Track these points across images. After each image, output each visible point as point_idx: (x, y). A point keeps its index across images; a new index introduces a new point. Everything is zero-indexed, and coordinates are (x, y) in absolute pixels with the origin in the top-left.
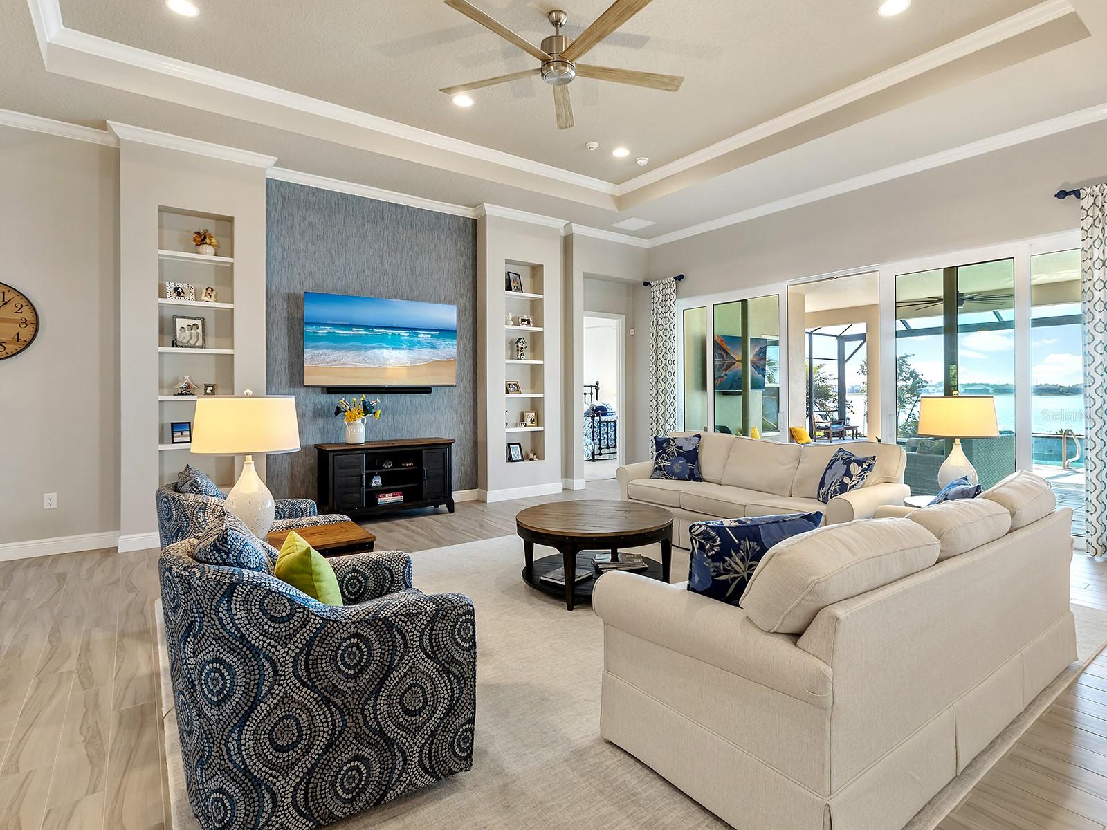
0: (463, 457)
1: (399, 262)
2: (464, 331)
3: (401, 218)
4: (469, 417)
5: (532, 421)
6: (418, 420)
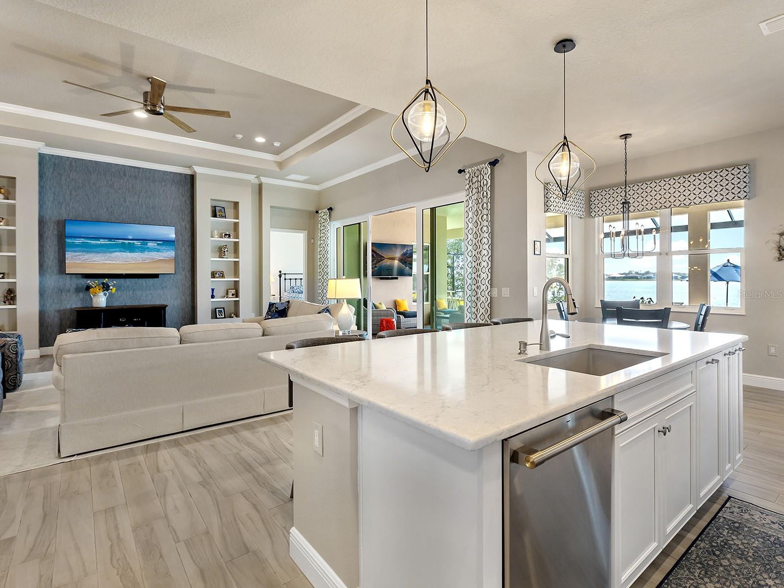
0: (184, 316)
1: (137, 201)
2: (185, 242)
3: (138, 175)
4: (189, 292)
5: (233, 295)
6: (151, 294)
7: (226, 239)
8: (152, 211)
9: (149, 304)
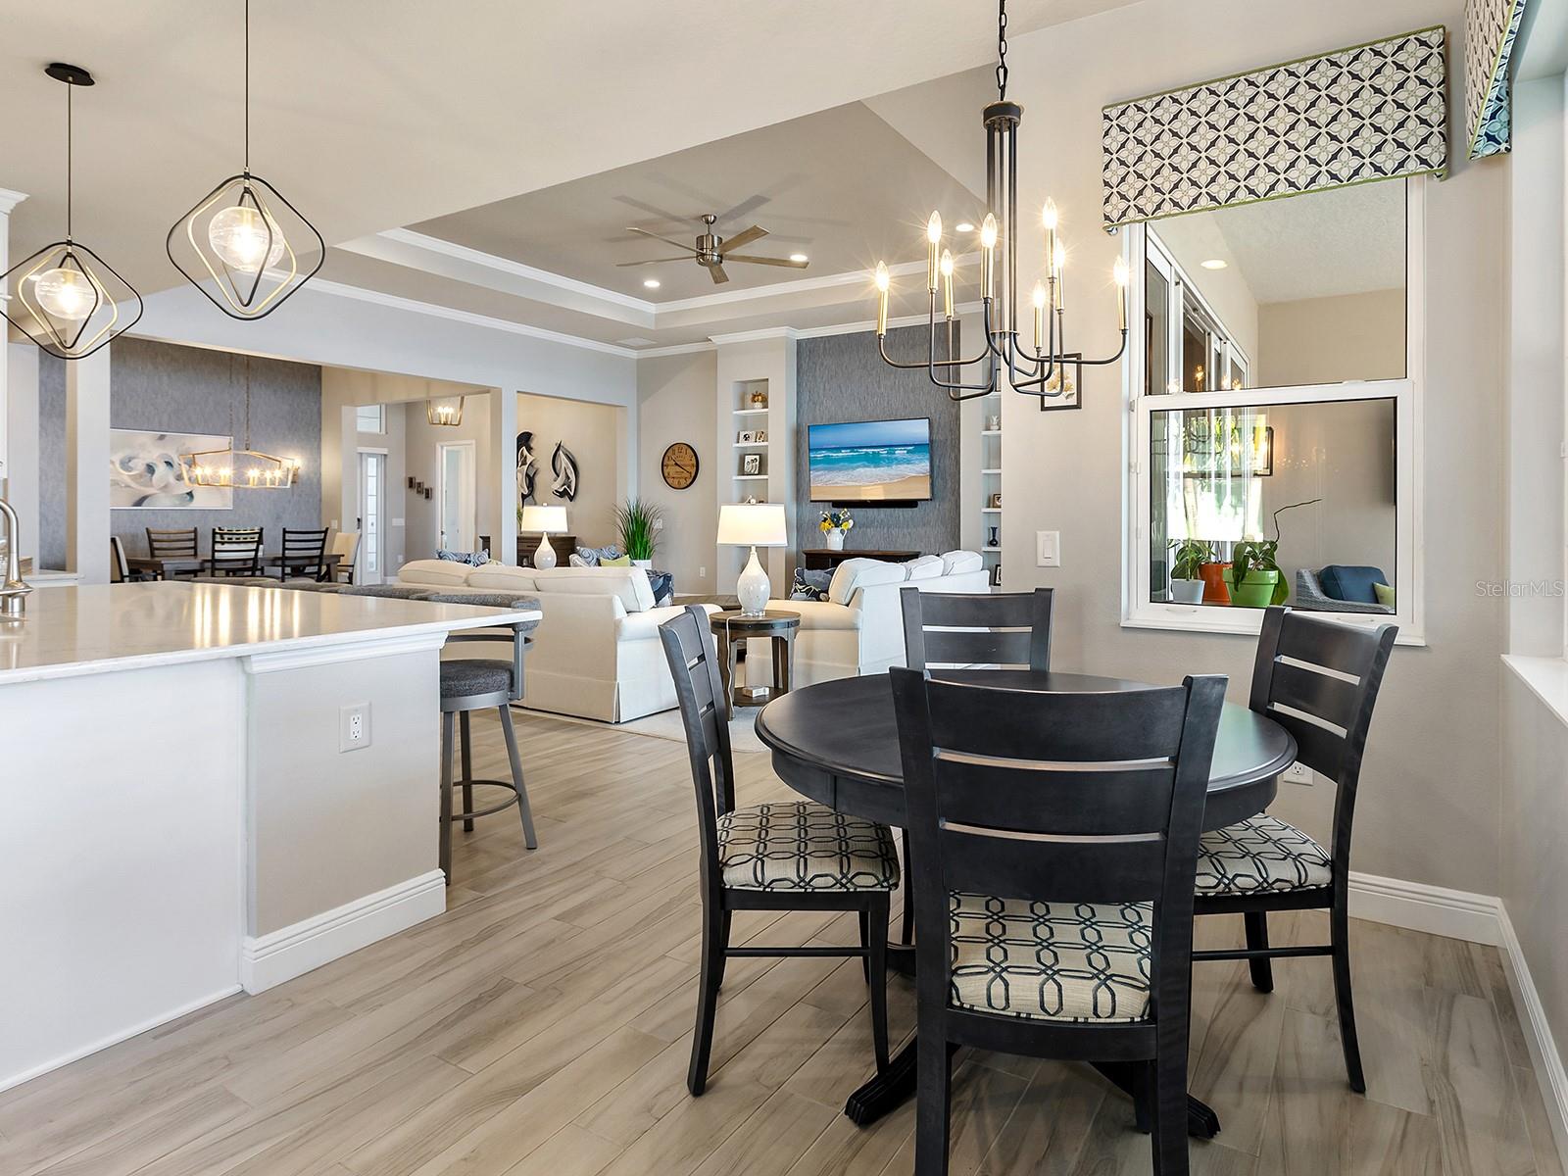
8: (911, 395)
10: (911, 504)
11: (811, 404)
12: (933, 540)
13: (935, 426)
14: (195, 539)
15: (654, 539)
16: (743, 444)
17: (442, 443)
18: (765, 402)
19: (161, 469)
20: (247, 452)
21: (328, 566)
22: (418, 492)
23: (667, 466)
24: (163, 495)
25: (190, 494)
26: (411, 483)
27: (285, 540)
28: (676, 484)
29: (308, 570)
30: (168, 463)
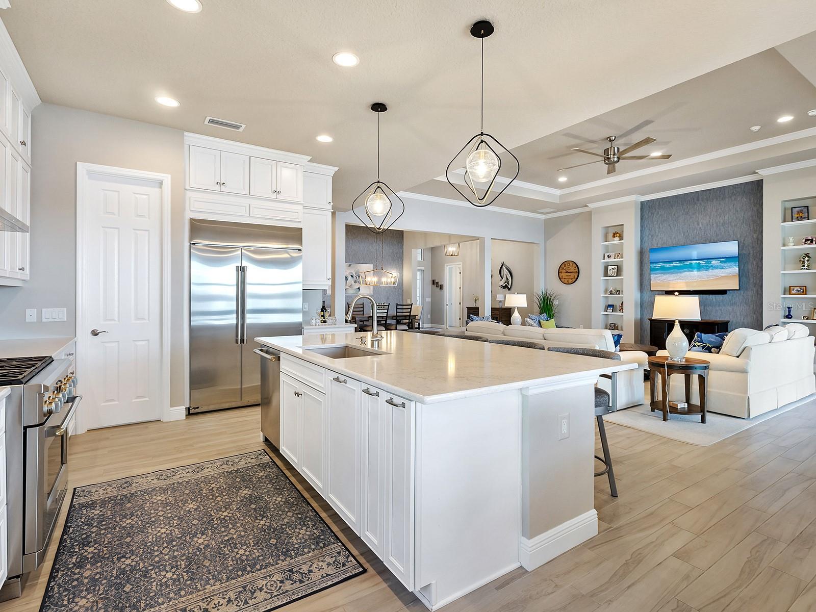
1: (708, 222)
3: (710, 196)
6: (721, 310)
7: (807, 246)
9: (718, 319)
10: (723, 292)
11: (650, 237)
12: (738, 314)
13: (741, 245)
14: (363, 307)
15: (555, 310)
16: (607, 260)
17: (448, 264)
18: (621, 238)
19: (350, 278)
20: (382, 271)
21: (412, 320)
22: (437, 286)
23: (561, 272)
24: (350, 289)
25: (359, 288)
26: (433, 282)
27: (397, 309)
28: (566, 282)
29: (405, 321)
30: (352, 276)
